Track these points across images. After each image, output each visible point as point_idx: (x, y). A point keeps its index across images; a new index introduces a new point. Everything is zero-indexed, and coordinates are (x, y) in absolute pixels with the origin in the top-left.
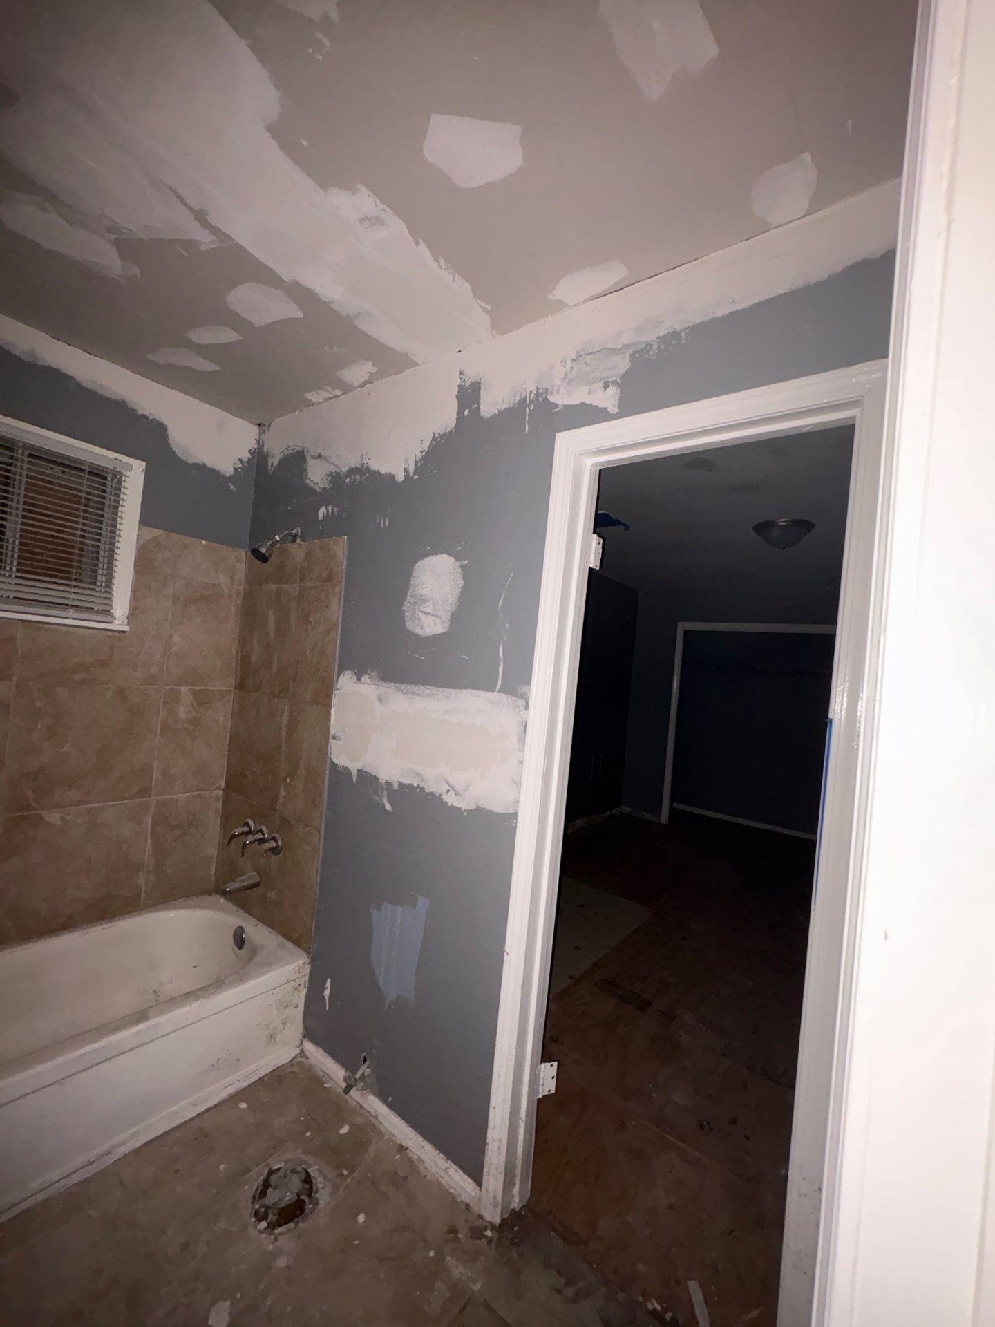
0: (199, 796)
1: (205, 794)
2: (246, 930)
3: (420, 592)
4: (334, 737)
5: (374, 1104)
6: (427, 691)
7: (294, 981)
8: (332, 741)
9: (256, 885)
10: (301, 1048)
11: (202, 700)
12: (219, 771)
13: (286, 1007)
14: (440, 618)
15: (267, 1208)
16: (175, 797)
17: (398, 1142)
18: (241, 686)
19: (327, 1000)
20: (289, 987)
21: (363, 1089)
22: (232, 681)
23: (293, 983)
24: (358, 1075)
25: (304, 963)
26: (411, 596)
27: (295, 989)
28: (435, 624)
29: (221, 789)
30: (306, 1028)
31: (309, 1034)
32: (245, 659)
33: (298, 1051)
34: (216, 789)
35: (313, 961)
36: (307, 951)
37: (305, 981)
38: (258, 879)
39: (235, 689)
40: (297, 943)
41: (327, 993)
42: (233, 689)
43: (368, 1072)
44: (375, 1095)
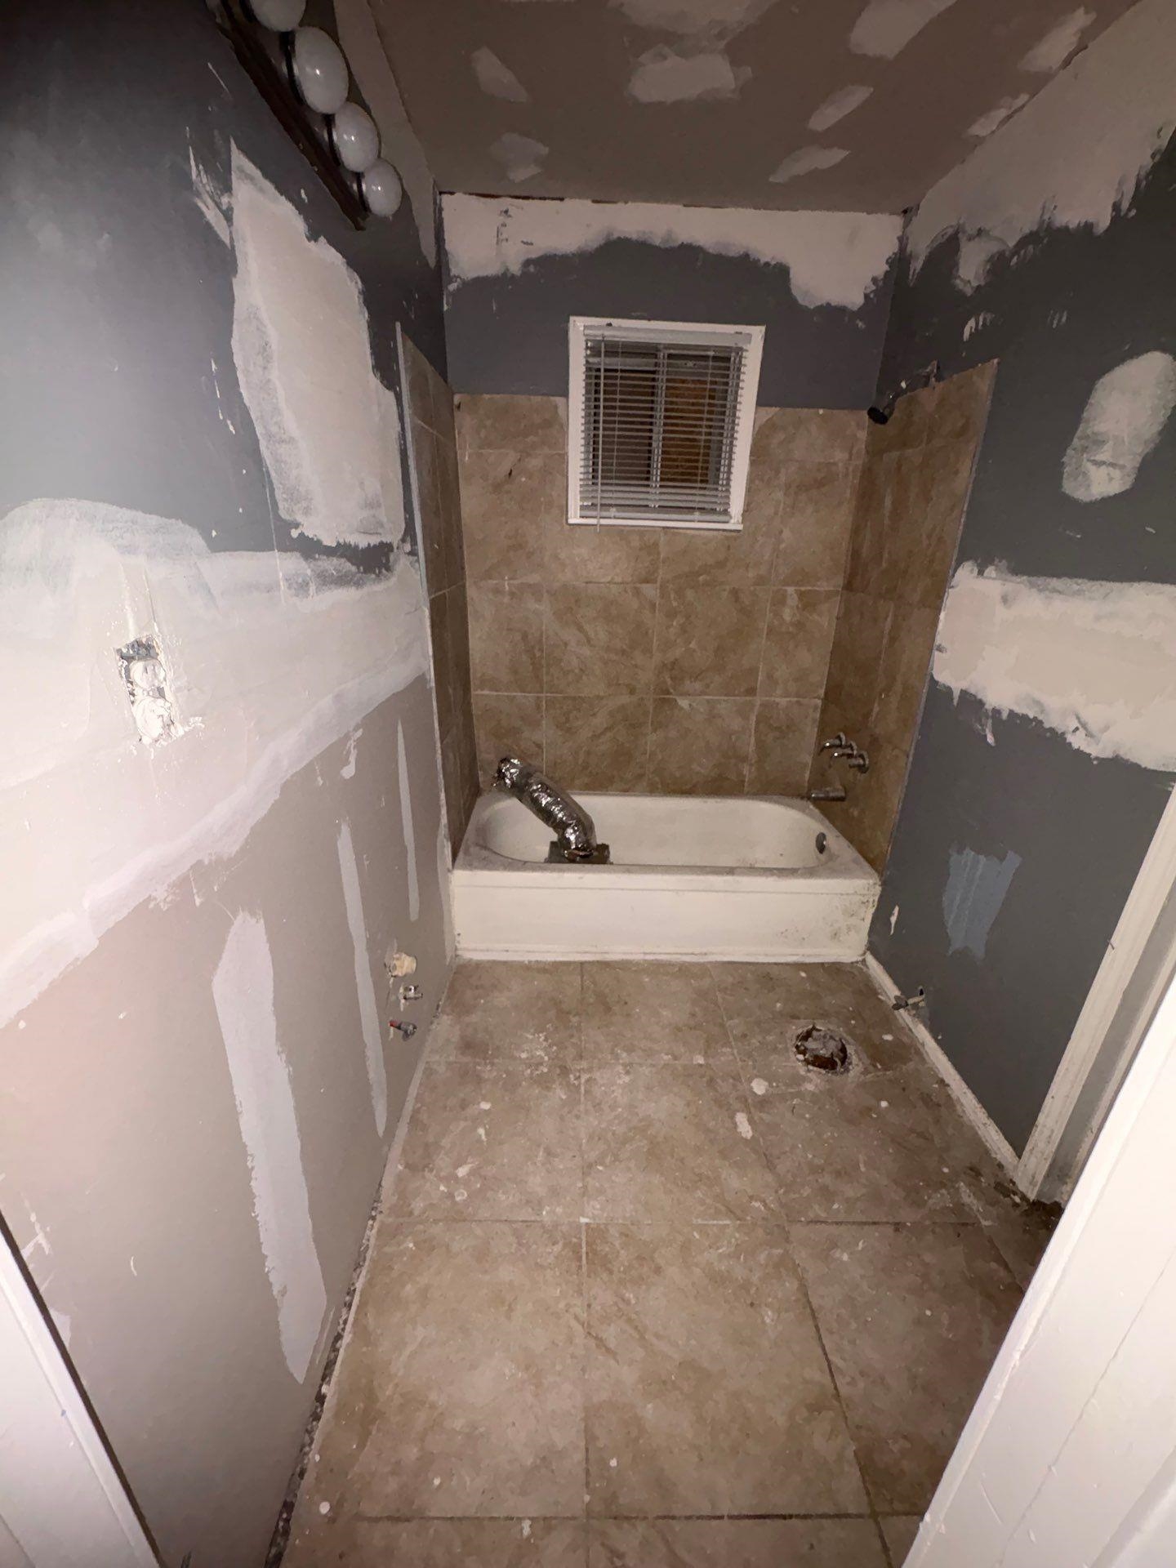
0: (798, 702)
1: (805, 701)
2: (827, 838)
3: (1096, 429)
4: (940, 649)
5: (922, 1033)
6: (1075, 585)
7: (864, 895)
8: (936, 653)
9: (842, 799)
10: (863, 957)
11: (808, 602)
12: (819, 679)
13: (852, 915)
14: (1122, 467)
15: (806, 1049)
16: (777, 700)
17: (940, 1076)
18: (849, 586)
19: (893, 925)
20: (858, 898)
21: (914, 1015)
22: (840, 581)
23: (862, 898)
24: (911, 1001)
25: (875, 884)
26: (1080, 438)
27: (863, 903)
28: (1111, 479)
29: (819, 698)
30: (870, 942)
31: (872, 948)
32: (855, 554)
33: (860, 959)
34: (815, 698)
35: (884, 884)
36: (880, 873)
37: (874, 901)
38: (843, 794)
39: (843, 589)
40: (872, 863)
41: (893, 919)
42: (840, 589)
43: (922, 1004)
44: (925, 1026)
